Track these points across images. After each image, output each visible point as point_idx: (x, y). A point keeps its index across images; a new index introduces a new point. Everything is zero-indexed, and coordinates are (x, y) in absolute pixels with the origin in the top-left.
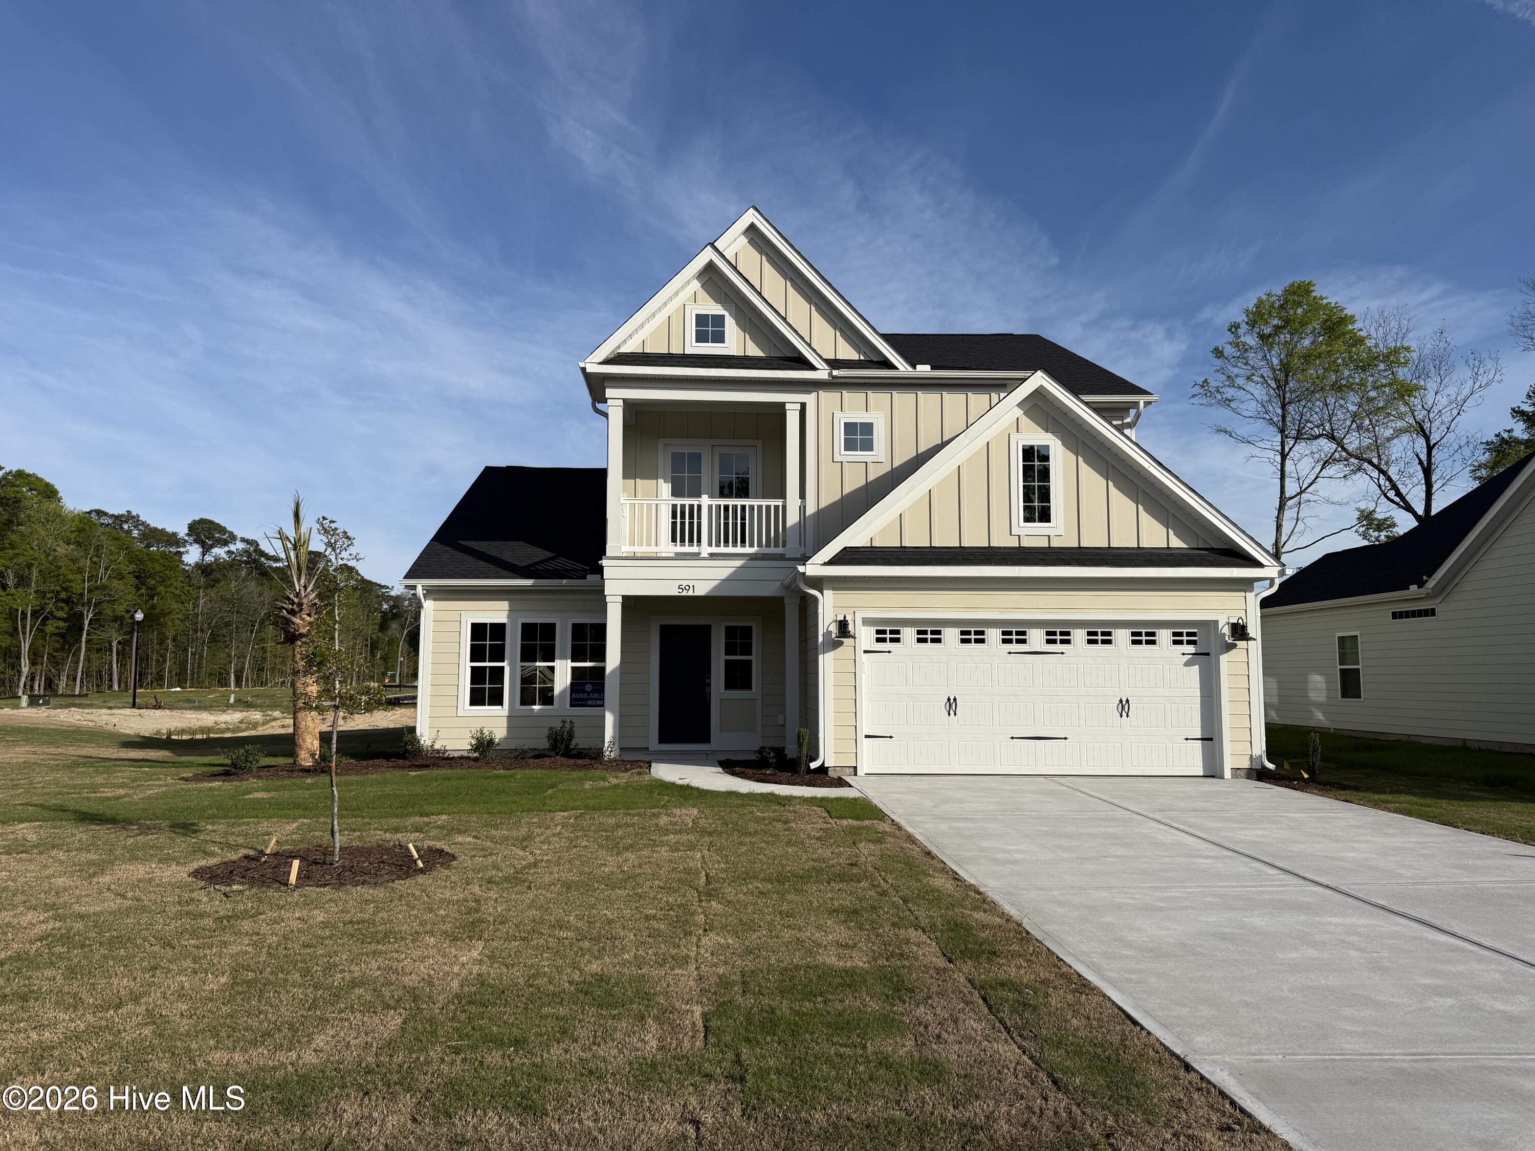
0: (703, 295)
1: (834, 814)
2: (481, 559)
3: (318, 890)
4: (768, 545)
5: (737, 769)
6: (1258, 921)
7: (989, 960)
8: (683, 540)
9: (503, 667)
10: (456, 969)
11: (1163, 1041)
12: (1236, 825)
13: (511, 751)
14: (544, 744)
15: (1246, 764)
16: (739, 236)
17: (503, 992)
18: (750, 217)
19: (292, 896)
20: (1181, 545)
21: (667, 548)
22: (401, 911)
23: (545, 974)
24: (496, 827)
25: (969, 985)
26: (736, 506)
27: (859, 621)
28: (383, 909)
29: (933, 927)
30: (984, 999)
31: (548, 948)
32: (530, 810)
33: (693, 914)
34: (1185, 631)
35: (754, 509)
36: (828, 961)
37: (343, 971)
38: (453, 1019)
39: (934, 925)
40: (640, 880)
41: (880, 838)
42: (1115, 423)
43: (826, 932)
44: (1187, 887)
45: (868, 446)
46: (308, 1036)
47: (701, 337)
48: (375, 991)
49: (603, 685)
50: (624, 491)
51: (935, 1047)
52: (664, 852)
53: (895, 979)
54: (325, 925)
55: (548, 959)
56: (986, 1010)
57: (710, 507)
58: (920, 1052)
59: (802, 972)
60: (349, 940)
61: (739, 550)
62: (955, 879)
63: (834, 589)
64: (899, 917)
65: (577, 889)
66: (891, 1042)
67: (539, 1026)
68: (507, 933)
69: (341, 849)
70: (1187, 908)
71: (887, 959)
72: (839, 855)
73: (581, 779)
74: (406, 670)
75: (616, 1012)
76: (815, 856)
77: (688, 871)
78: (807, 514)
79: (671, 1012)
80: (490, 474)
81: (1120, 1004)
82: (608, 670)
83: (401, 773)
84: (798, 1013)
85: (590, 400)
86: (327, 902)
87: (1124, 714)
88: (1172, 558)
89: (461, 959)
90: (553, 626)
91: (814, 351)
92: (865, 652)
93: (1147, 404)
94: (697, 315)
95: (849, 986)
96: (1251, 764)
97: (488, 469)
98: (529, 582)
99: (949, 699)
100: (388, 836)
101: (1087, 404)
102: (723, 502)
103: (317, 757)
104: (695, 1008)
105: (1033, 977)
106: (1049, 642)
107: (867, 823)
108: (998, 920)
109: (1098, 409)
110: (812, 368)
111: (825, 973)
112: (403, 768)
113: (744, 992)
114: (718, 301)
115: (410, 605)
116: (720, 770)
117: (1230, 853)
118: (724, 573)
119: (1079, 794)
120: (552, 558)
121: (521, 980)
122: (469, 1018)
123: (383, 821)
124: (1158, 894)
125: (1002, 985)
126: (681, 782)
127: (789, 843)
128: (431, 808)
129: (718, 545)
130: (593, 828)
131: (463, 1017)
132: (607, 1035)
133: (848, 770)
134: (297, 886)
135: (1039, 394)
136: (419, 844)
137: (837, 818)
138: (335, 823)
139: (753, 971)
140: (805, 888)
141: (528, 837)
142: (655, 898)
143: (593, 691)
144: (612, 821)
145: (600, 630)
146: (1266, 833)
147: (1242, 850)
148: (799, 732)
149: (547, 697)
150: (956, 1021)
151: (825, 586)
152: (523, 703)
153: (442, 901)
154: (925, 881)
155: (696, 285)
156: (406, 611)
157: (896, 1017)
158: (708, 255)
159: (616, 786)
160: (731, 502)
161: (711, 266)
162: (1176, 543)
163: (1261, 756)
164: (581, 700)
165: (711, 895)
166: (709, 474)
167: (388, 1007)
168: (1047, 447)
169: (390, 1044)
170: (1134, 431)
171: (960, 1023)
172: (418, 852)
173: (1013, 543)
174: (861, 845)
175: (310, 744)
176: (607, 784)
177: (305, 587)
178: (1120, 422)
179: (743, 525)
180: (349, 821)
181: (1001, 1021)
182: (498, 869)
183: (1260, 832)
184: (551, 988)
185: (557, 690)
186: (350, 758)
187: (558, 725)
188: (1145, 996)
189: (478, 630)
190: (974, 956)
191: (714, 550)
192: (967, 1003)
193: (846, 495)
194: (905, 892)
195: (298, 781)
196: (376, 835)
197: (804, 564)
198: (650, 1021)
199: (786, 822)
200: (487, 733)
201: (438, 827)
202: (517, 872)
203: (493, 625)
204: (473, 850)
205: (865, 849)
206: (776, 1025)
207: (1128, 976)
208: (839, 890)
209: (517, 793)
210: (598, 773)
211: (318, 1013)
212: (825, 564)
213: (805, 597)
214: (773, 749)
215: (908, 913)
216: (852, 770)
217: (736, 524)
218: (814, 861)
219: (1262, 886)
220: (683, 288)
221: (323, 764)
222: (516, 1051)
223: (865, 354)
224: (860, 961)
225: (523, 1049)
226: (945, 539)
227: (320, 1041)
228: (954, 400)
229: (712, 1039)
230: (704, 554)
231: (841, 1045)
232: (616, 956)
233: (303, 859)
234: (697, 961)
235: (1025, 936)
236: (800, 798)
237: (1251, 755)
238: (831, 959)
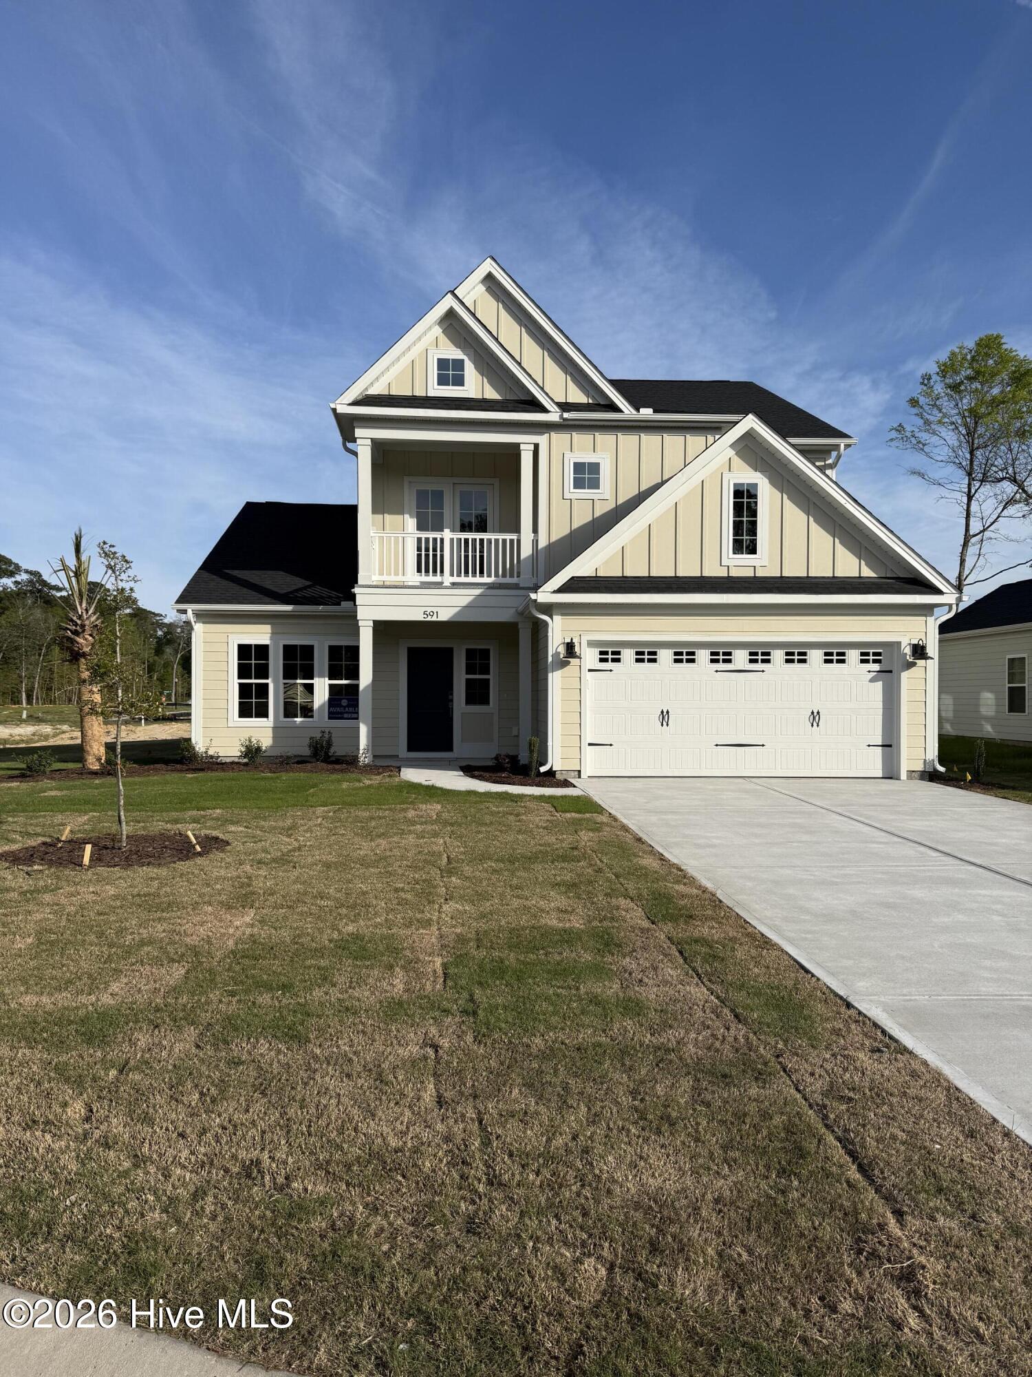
0: (444, 340)
1: (559, 808)
2: (245, 587)
3: (109, 869)
4: (504, 575)
5: (476, 773)
6: (918, 893)
7: (686, 923)
8: (427, 571)
9: (267, 684)
10: (231, 931)
11: (831, 986)
12: (908, 818)
13: (277, 757)
14: (307, 752)
15: (919, 767)
16: (477, 285)
17: (272, 948)
18: (488, 266)
19: (86, 875)
20: (873, 575)
21: (413, 577)
22: (182, 886)
23: (308, 934)
24: (265, 819)
25: (668, 941)
26: (476, 539)
27: (584, 644)
28: (166, 884)
29: (640, 897)
30: (681, 953)
31: (311, 914)
32: (294, 805)
33: (435, 887)
34: (871, 651)
35: (491, 543)
36: (549, 923)
37: (132, 933)
38: (229, 970)
39: (641, 894)
40: (390, 860)
41: (597, 827)
42: (817, 464)
43: (548, 900)
44: (860, 866)
45: (595, 484)
46: (105, 983)
47: (443, 380)
48: (161, 948)
49: (357, 700)
50: (373, 525)
51: (637, 989)
52: (411, 839)
53: (606, 937)
54: (116, 897)
55: (311, 923)
56: (682, 961)
57: (452, 540)
58: (624, 993)
59: (527, 931)
60: (137, 909)
61: (478, 579)
62: (661, 859)
63: (563, 615)
64: (612, 889)
65: (336, 868)
66: (601, 985)
67: (303, 974)
68: (276, 903)
69: (128, 837)
70: (859, 882)
71: (600, 921)
72: (562, 841)
73: (339, 781)
74: (180, 690)
75: (369, 963)
76: (542, 842)
77: (433, 854)
78: (539, 547)
79: (416, 963)
80: (250, 508)
81: (796, 957)
82: (361, 687)
83: (180, 775)
84: (523, 962)
85: (340, 439)
86: (117, 879)
87: (815, 724)
88: (863, 586)
89: (235, 923)
90: (312, 647)
91: (547, 394)
92: (590, 670)
93: (848, 446)
94: (438, 359)
95: (567, 942)
96: (925, 767)
97: (248, 504)
98: (289, 608)
99: (662, 712)
100: (169, 826)
101: (793, 446)
102: (463, 536)
103: (103, 761)
104: (436, 959)
105: (723, 935)
106: (751, 661)
107: (588, 815)
108: (695, 891)
109: (804, 451)
110: (545, 410)
111: (546, 933)
112: (181, 771)
113: (478, 946)
114: (457, 345)
115: (182, 632)
116: (462, 773)
117: (900, 840)
118: (465, 601)
119: (773, 792)
120: (309, 587)
121: (288, 939)
122: (243, 969)
123: (164, 814)
124: (835, 872)
125: (696, 941)
126: (427, 783)
127: (519, 832)
128: (208, 804)
129: (459, 575)
130: (350, 820)
131: (237, 968)
132: (361, 982)
133: (573, 774)
134: (90, 867)
135: (750, 436)
136: (197, 833)
137: (563, 812)
138: (122, 813)
139: (486, 931)
140: (532, 866)
141: (293, 827)
142: (403, 875)
143: (348, 706)
144: (367, 814)
145: (354, 652)
146: (932, 823)
147: (910, 837)
148: (530, 740)
149: (307, 711)
150: (655, 969)
151: (554, 613)
152: (286, 716)
153: (217, 878)
154: (635, 861)
155: (437, 331)
156: (179, 637)
157: (606, 966)
158: (448, 302)
159: (369, 786)
160: (470, 536)
161: (451, 313)
162: (867, 572)
163: (933, 760)
164: (338, 713)
165: (452, 872)
166: (450, 509)
167: (173, 961)
168: (756, 485)
169: (175, 989)
170: (834, 471)
171: (659, 971)
172: (196, 838)
173: (722, 573)
174: (582, 833)
175: (97, 750)
176: (361, 784)
177: (87, 611)
178: (823, 463)
179: (482, 557)
180: (135, 814)
181: (694, 970)
182: (267, 852)
183: (927, 823)
184: (314, 945)
185: (316, 705)
186: (134, 763)
187: (318, 735)
188: (817, 951)
189: (244, 651)
190: (674, 919)
191: (456, 579)
192: (666, 955)
193: (575, 530)
194: (618, 870)
195: (87, 782)
196: (158, 825)
197: (536, 592)
198: (398, 969)
199: (518, 815)
200: (255, 742)
201: (213, 819)
202: (283, 855)
203: (257, 646)
204: (245, 837)
205: (585, 837)
206: (504, 972)
207: (803, 935)
208: (561, 868)
209: (282, 792)
210: (353, 776)
211: (113, 965)
212: (554, 592)
213: (537, 623)
214: (508, 756)
215: (619, 885)
216: (576, 773)
217: (476, 556)
218: (540, 845)
219: (924, 866)
220: (425, 333)
221: (109, 767)
222: (284, 993)
223: (593, 398)
224: (577, 923)
225: (289, 992)
226: (662, 569)
227: (115, 987)
228: (673, 442)
229: (450, 983)
230: (447, 584)
231: (558, 987)
232: (369, 920)
233: (94, 845)
234: (439, 924)
235: (717, 903)
236: (530, 796)
237: (925, 760)
238: (552, 921)
